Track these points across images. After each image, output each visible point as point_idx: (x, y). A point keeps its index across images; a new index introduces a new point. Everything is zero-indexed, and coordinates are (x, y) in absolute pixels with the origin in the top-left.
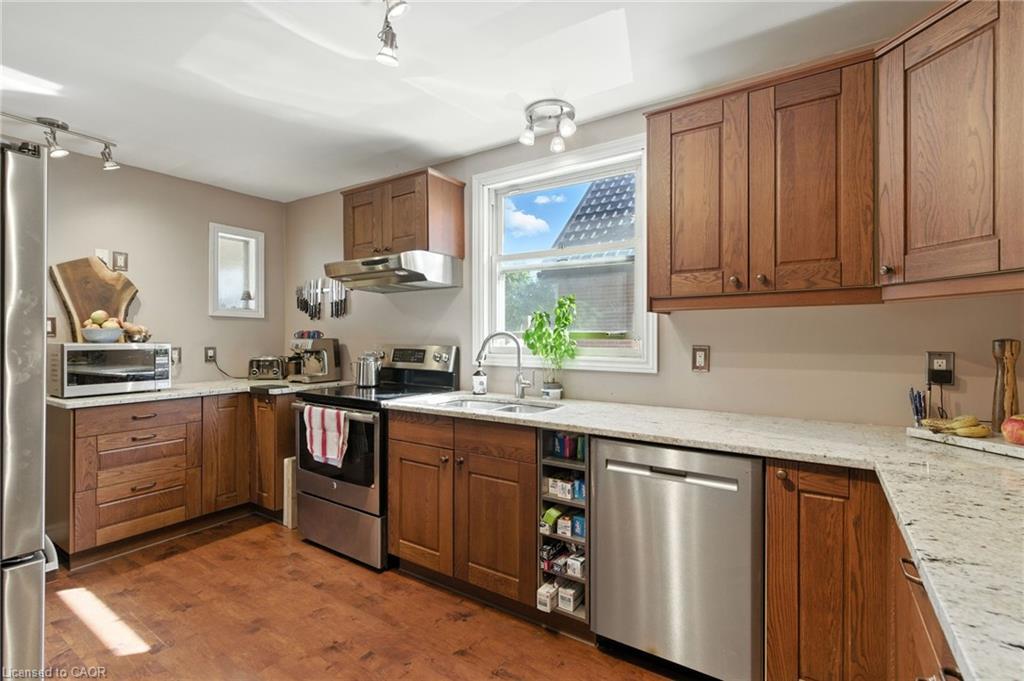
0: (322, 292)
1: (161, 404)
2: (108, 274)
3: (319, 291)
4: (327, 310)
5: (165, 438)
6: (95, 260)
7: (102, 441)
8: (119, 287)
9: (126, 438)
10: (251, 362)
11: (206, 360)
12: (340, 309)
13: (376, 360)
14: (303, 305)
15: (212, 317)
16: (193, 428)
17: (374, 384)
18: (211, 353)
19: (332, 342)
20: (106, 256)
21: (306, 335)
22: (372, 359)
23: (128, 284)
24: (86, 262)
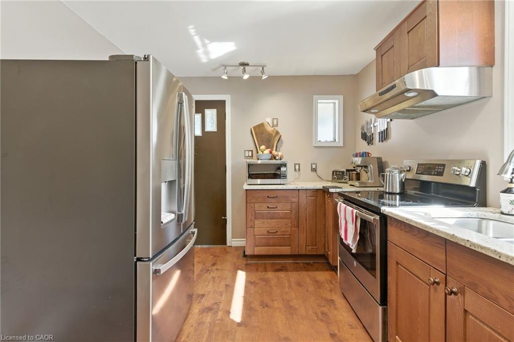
0: (374, 126)
1: (280, 191)
2: (269, 129)
3: (372, 126)
4: (377, 138)
5: (282, 208)
6: (266, 124)
7: (256, 206)
8: (274, 135)
9: (265, 206)
10: (333, 172)
11: (312, 170)
12: (384, 136)
13: (401, 172)
14: (364, 136)
15: (315, 147)
16: (294, 206)
17: (398, 191)
18: (314, 166)
19: (376, 159)
20: (269, 120)
21: (359, 155)
22: (396, 171)
23: (277, 133)
24: (262, 125)
